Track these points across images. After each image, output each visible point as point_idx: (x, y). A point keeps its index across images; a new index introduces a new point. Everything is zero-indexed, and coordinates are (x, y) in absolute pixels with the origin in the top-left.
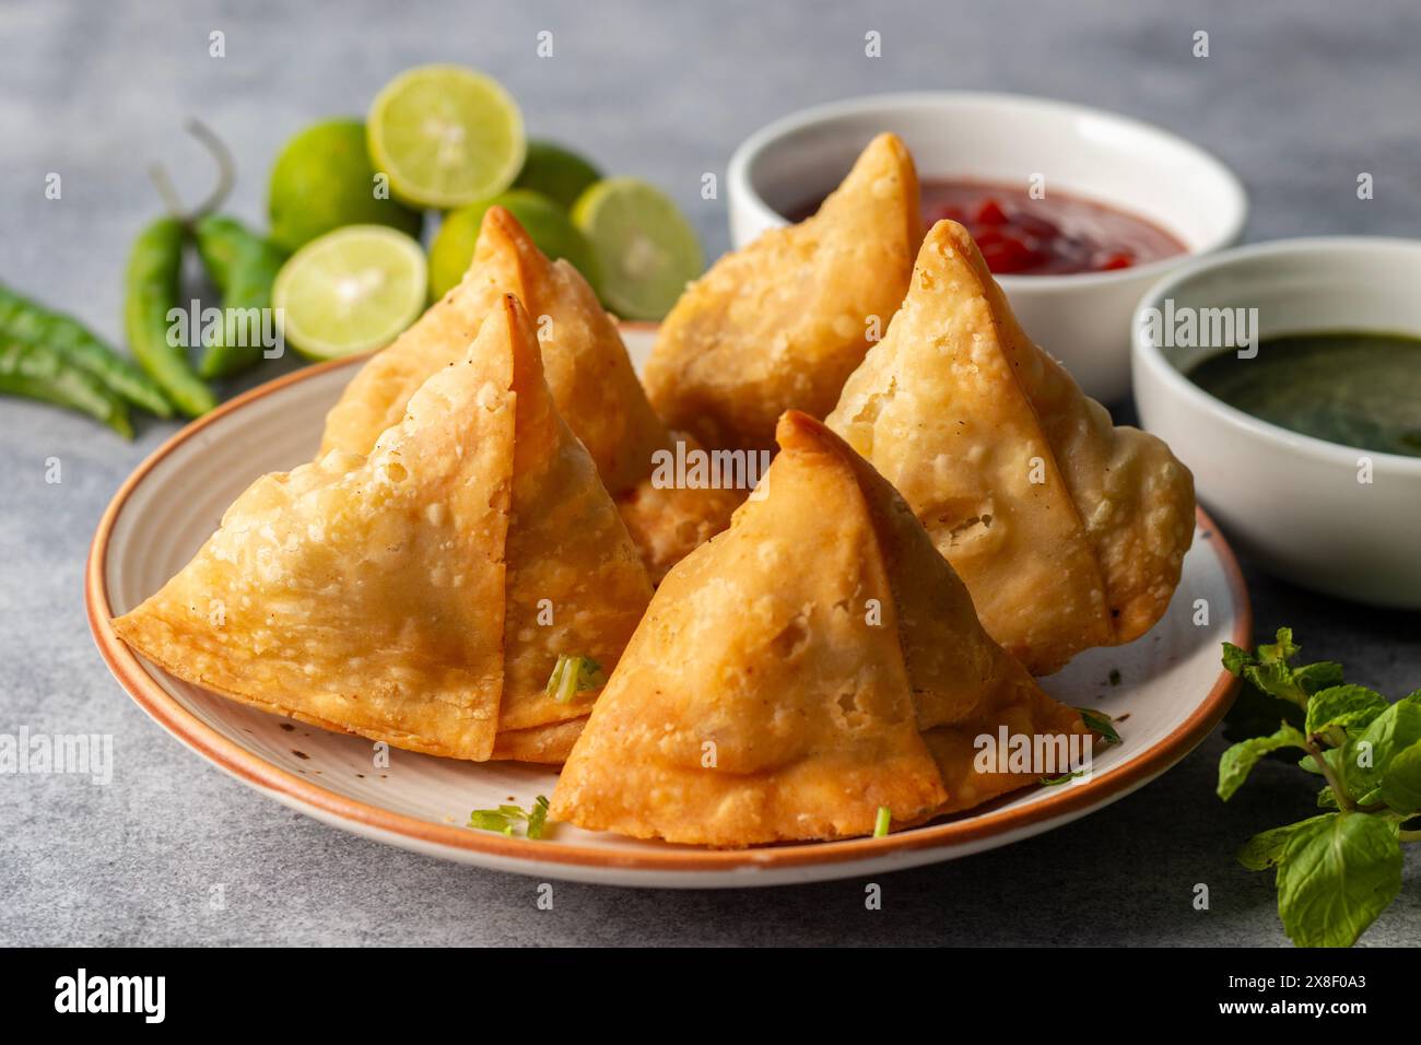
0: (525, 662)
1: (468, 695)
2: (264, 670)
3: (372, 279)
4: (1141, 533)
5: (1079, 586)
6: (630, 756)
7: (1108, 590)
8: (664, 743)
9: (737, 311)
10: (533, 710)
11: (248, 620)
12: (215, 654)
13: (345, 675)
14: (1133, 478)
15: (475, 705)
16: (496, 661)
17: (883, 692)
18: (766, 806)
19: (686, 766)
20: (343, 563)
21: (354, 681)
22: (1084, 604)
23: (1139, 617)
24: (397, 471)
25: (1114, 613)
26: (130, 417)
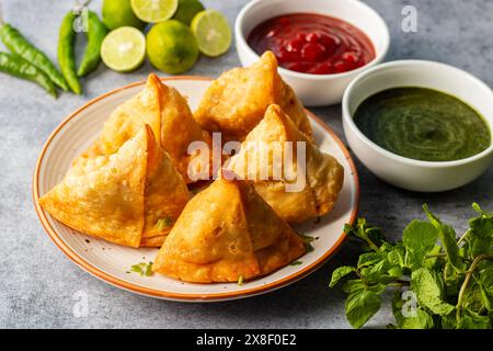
0: (150, 218)
1: (134, 228)
2: (79, 217)
3: (130, 45)
4: (326, 188)
5: (308, 201)
6: (173, 257)
7: (316, 202)
8: (183, 255)
9: (226, 93)
10: (151, 232)
13: (100, 221)
14: (325, 173)
15: (136, 231)
16: (142, 218)
17: (244, 243)
18: (209, 273)
19: (188, 261)
20: (100, 193)
21: (103, 223)
22: (309, 206)
23: (324, 210)
24: (114, 170)
25: (318, 208)
26: (56, 91)
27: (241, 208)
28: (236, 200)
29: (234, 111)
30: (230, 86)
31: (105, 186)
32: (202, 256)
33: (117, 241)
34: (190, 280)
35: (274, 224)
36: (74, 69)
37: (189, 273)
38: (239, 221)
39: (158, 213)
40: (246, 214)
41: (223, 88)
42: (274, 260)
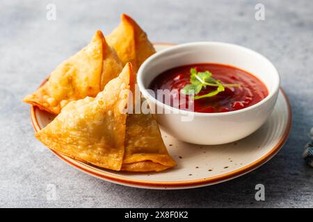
12: (57, 142)
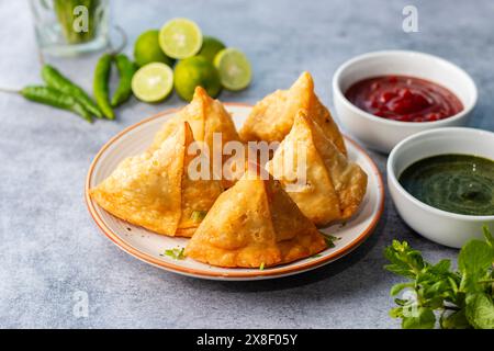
0: (187, 211)
1: (171, 218)
2: (123, 207)
4: (349, 191)
5: (333, 204)
7: (340, 205)
8: (211, 240)
10: (187, 223)
11: (120, 195)
14: (349, 176)
17: (267, 232)
18: (235, 258)
19: (216, 246)
20: (142, 184)
21: (143, 213)
22: (333, 208)
23: (348, 213)
24: (155, 163)
25: (342, 211)
26: (91, 117)
27: (265, 197)
28: (261, 190)
29: (273, 126)
30: (272, 106)
31: (147, 177)
32: (228, 242)
33: (155, 230)
34: (216, 263)
35: (298, 219)
36: (108, 100)
37: (217, 257)
38: (263, 209)
39: (195, 206)
40: (269, 203)
41: (266, 108)
42: (295, 251)
